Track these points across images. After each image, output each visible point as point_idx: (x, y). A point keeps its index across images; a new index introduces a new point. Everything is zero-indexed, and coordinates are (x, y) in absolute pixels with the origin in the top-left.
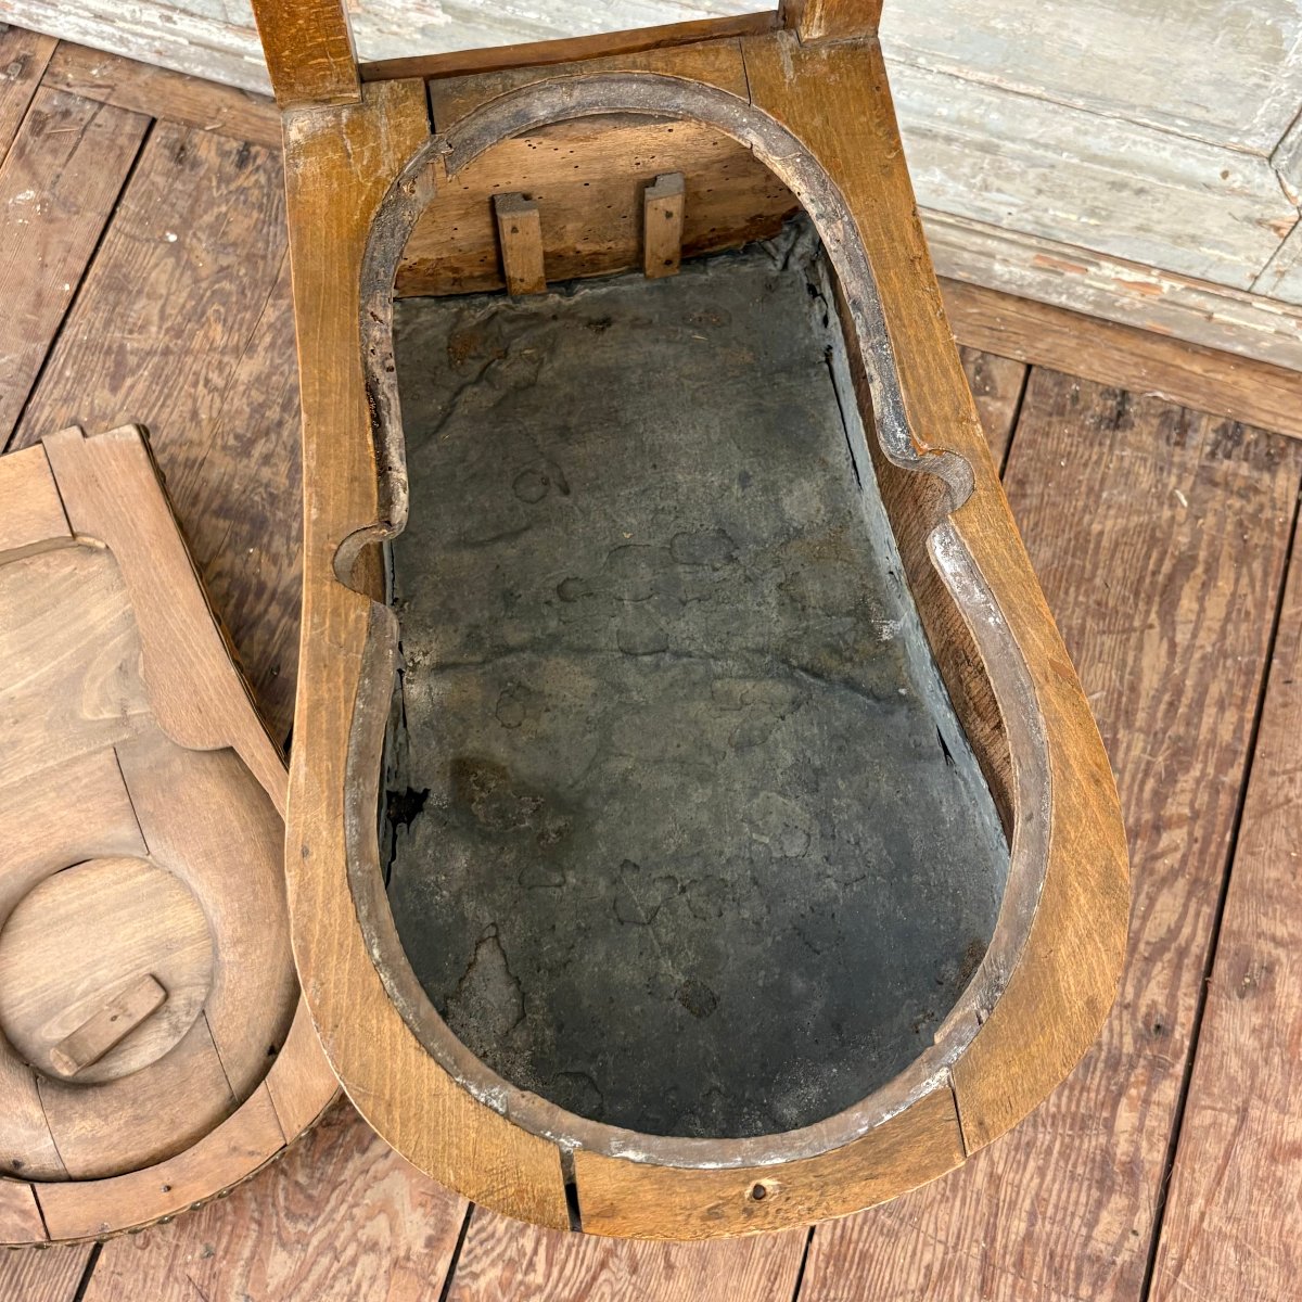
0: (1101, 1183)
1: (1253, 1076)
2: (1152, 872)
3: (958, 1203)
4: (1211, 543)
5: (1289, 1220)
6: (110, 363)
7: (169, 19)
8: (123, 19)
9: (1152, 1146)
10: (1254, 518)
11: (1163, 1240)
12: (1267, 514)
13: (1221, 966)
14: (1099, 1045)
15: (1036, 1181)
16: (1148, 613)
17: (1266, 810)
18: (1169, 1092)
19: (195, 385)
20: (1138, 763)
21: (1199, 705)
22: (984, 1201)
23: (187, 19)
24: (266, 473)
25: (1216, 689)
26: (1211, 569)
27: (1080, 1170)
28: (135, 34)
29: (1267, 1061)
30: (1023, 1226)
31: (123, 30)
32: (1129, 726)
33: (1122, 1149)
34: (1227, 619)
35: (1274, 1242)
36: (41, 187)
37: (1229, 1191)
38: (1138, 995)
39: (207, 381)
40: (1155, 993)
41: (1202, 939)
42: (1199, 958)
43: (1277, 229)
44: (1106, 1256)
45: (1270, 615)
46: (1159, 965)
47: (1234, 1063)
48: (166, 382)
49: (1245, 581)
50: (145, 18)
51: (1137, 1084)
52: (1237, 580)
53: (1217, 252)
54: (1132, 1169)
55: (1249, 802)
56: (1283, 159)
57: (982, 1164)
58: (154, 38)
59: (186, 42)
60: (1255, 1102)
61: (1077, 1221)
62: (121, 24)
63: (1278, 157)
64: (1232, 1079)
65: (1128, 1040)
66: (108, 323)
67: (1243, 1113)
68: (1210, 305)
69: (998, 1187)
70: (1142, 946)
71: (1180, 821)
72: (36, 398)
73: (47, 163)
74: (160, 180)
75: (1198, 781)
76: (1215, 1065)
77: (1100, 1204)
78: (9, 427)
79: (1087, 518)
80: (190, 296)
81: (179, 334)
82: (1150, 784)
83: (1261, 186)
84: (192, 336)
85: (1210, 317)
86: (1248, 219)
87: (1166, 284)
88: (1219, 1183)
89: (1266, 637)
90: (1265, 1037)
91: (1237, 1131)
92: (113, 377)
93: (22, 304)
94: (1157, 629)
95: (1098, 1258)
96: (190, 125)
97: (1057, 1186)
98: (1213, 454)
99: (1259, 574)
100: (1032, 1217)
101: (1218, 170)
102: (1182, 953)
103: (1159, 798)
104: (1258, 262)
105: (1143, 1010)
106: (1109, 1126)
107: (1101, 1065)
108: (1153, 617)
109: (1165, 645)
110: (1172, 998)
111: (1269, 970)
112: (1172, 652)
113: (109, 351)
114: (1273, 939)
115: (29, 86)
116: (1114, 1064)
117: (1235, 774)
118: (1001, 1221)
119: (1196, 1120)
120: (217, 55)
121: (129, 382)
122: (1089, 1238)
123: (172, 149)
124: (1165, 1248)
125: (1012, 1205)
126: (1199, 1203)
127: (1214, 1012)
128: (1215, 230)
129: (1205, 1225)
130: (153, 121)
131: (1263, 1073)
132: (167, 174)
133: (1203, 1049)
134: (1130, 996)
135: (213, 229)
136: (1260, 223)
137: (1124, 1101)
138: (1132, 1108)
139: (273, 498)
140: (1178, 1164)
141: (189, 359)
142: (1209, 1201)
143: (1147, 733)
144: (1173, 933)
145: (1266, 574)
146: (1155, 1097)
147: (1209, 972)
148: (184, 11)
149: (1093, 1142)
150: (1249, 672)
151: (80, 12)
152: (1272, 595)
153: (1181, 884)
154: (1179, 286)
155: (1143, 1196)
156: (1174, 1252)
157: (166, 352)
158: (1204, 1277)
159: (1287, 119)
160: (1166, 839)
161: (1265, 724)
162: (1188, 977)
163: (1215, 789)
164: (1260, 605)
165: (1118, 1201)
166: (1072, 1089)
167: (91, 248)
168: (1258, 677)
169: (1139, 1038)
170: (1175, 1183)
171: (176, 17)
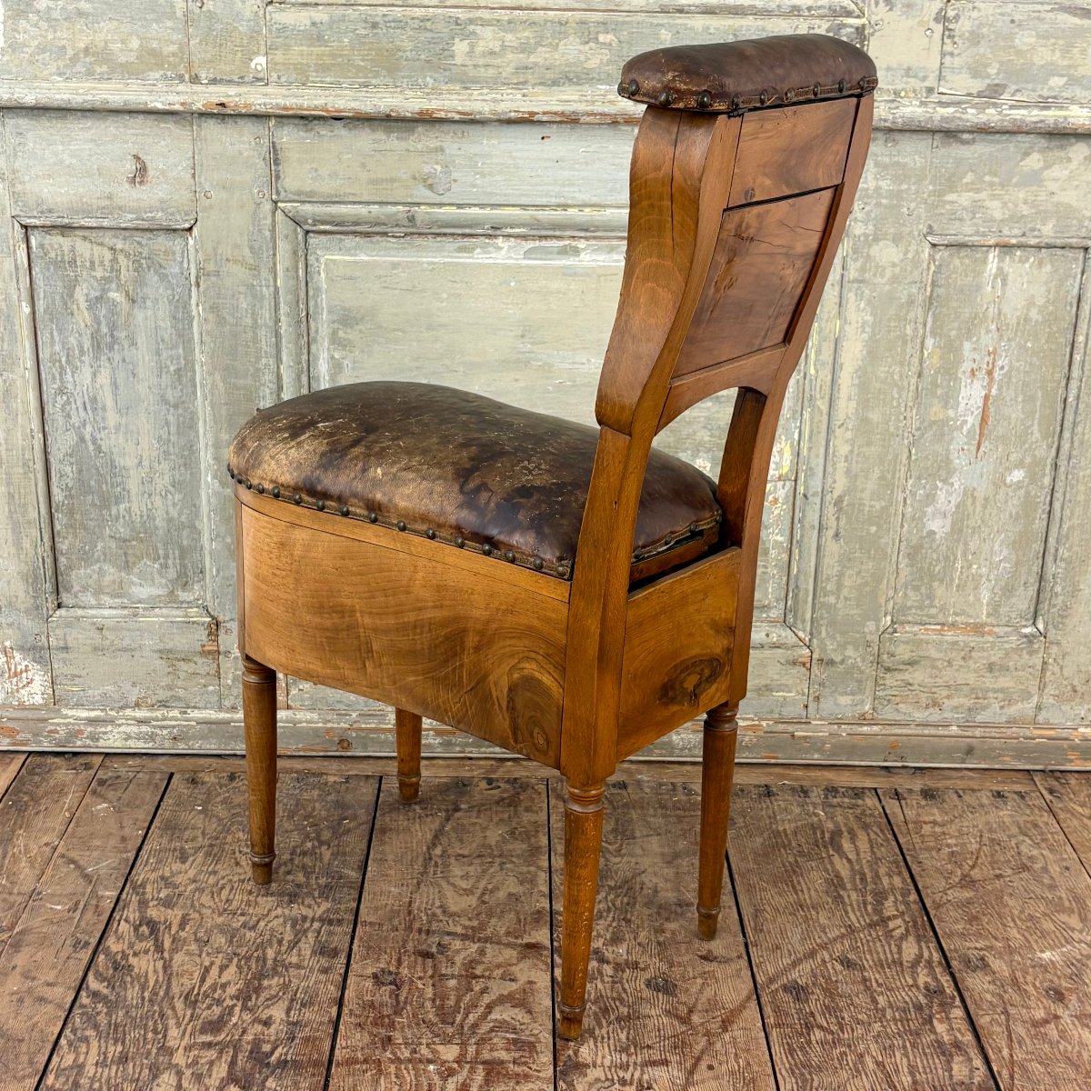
0: (943, 1053)
1: (1001, 997)
2: (892, 937)
3: (864, 1077)
4: (846, 825)
5: (1061, 1047)
6: (177, 853)
7: (185, 713)
8: (157, 719)
9: (963, 1035)
10: (861, 814)
11: (995, 1069)
12: (868, 812)
13: (954, 963)
14: (907, 1003)
15: (905, 1060)
16: (828, 851)
17: (938, 906)
18: (958, 1012)
19: (234, 853)
20: (858, 901)
21: (877, 876)
22: (879, 1073)
23: (196, 711)
24: (290, 878)
25: (882, 871)
26: (852, 833)
27: (927, 1051)
28: (162, 727)
29: (1005, 992)
30: (909, 1079)
31: (154, 727)
32: (845, 889)
33: (946, 1038)
34: (872, 847)
35: (1059, 1056)
36: (110, 802)
37: (1019, 1043)
38: (915, 980)
39: (240, 852)
40: (923, 978)
41: (936, 956)
42: (940, 963)
43: (804, 664)
44: (967, 1081)
45: (894, 843)
46: (919, 969)
47: (989, 997)
48: (215, 855)
49: (872, 834)
50: (171, 714)
51: (937, 1013)
52: (868, 835)
53: (781, 694)
54: (957, 1045)
55: (928, 905)
56: (790, 619)
57: (868, 1059)
58: (174, 727)
59: (194, 723)
60: (1009, 1007)
61: (940, 1071)
62: (154, 723)
63: (787, 618)
64: (991, 1003)
65: (921, 998)
66: (170, 841)
67: (1006, 1012)
68: (790, 728)
69: (884, 1066)
70: (905, 964)
71: (895, 917)
72: (134, 872)
73: (111, 794)
74: (185, 791)
75: (895, 902)
76: (978, 998)
77: (949, 1062)
78: (121, 885)
79: (774, 826)
80: (218, 825)
81: (217, 838)
82: (869, 907)
83: (786, 637)
84: (225, 838)
85: (793, 736)
86: (788, 662)
87: (764, 723)
88: (1011, 1041)
89: (897, 850)
90: (998, 983)
91: (1008, 1020)
92: (181, 858)
93: (113, 842)
94: (836, 856)
95: (963, 1083)
96: (195, 772)
97: (918, 1060)
98: (826, 797)
99: (878, 831)
100: (912, 1074)
101: (763, 634)
102: (929, 962)
103: (878, 911)
104: (804, 695)
105: (922, 986)
106: (933, 1031)
107: (912, 1010)
108: (831, 852)
109: (845, 861)
110: (936, 979)
111: (982, 959)
112: (849, 861)
113: (175, 850)
114: (976, 948)
115: (92, 772)
116: (919, 1008)
117: (913, 897)
118: (895, 1079)
119: (983, 1021)
120: (214, 726)
121: (191, 859)
122: (951, 1077)
123: (187, 780)
124: (999, 1072)
125: (897, 1071)
126: (1005, 1052)
127: (963, 981)
128: (775, 677)
129: (1015, 1058)
130: (172, 775)
131: (1006, 997)
132: (189, 788)
133: (966, 994)
134: (910, 982)
135: (224, 802)
136: (794, 663)
137: (935, 1022)
138: (941, 1021)
139: (299, 886)
140: (983, 1039)
141: (227, 847)
142: (1011, 1048)
143: (856, 890)
144: (920, 956)
145: (882, 831)
146: (951, 1016)
147: (949, 966)
148: (195, 707)
149: (927, 1039)
150: (895, 862)
151: (129, 722)
152: (890, 836)
153: (911, 939)
154: (771, 723)
155: (972, 1055)
156: (1005, 1073)
157: (211, 845)
158: (1029, 1078)
159: (783, 594)
160: (891, 925)
161: (917, 878)
162: (938, 970)
163: (907, 904)
164: (887, 840)
165: (957, 1059)
166: (901, 1022)
167: (150, 818)
168: (902, 864)
169: (925, 996)
170: (986, 1046)
171: (189, 711)
